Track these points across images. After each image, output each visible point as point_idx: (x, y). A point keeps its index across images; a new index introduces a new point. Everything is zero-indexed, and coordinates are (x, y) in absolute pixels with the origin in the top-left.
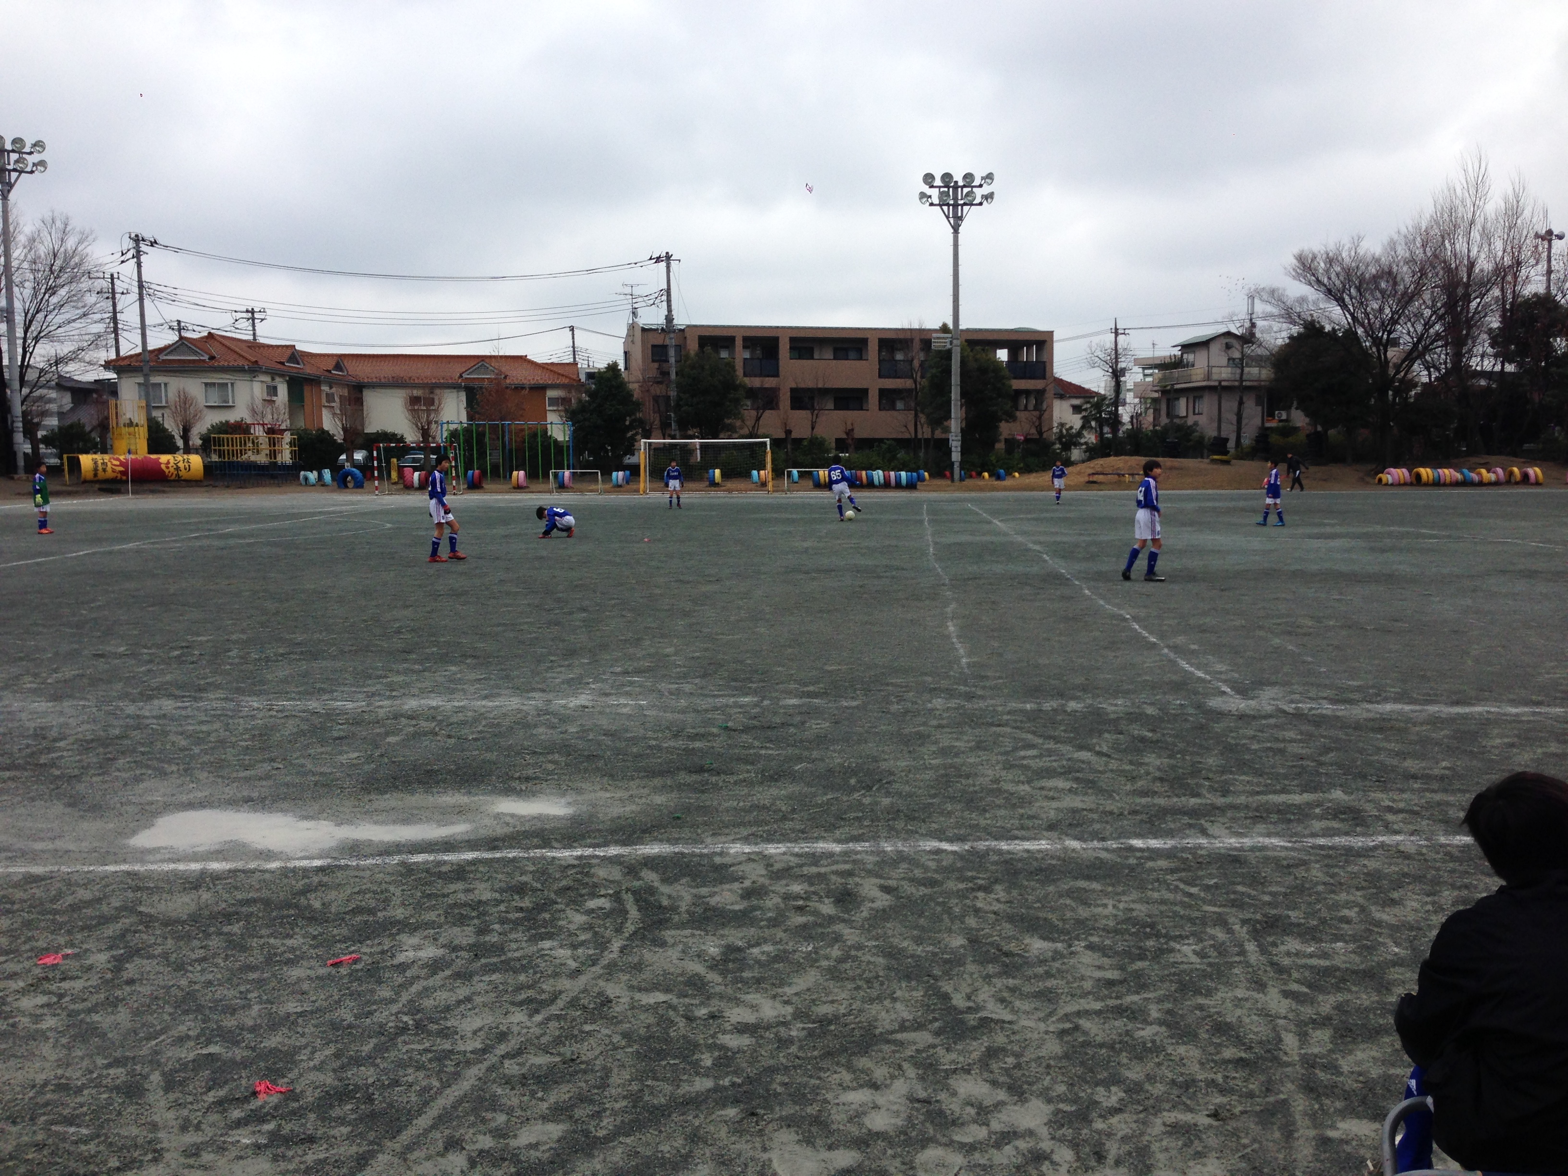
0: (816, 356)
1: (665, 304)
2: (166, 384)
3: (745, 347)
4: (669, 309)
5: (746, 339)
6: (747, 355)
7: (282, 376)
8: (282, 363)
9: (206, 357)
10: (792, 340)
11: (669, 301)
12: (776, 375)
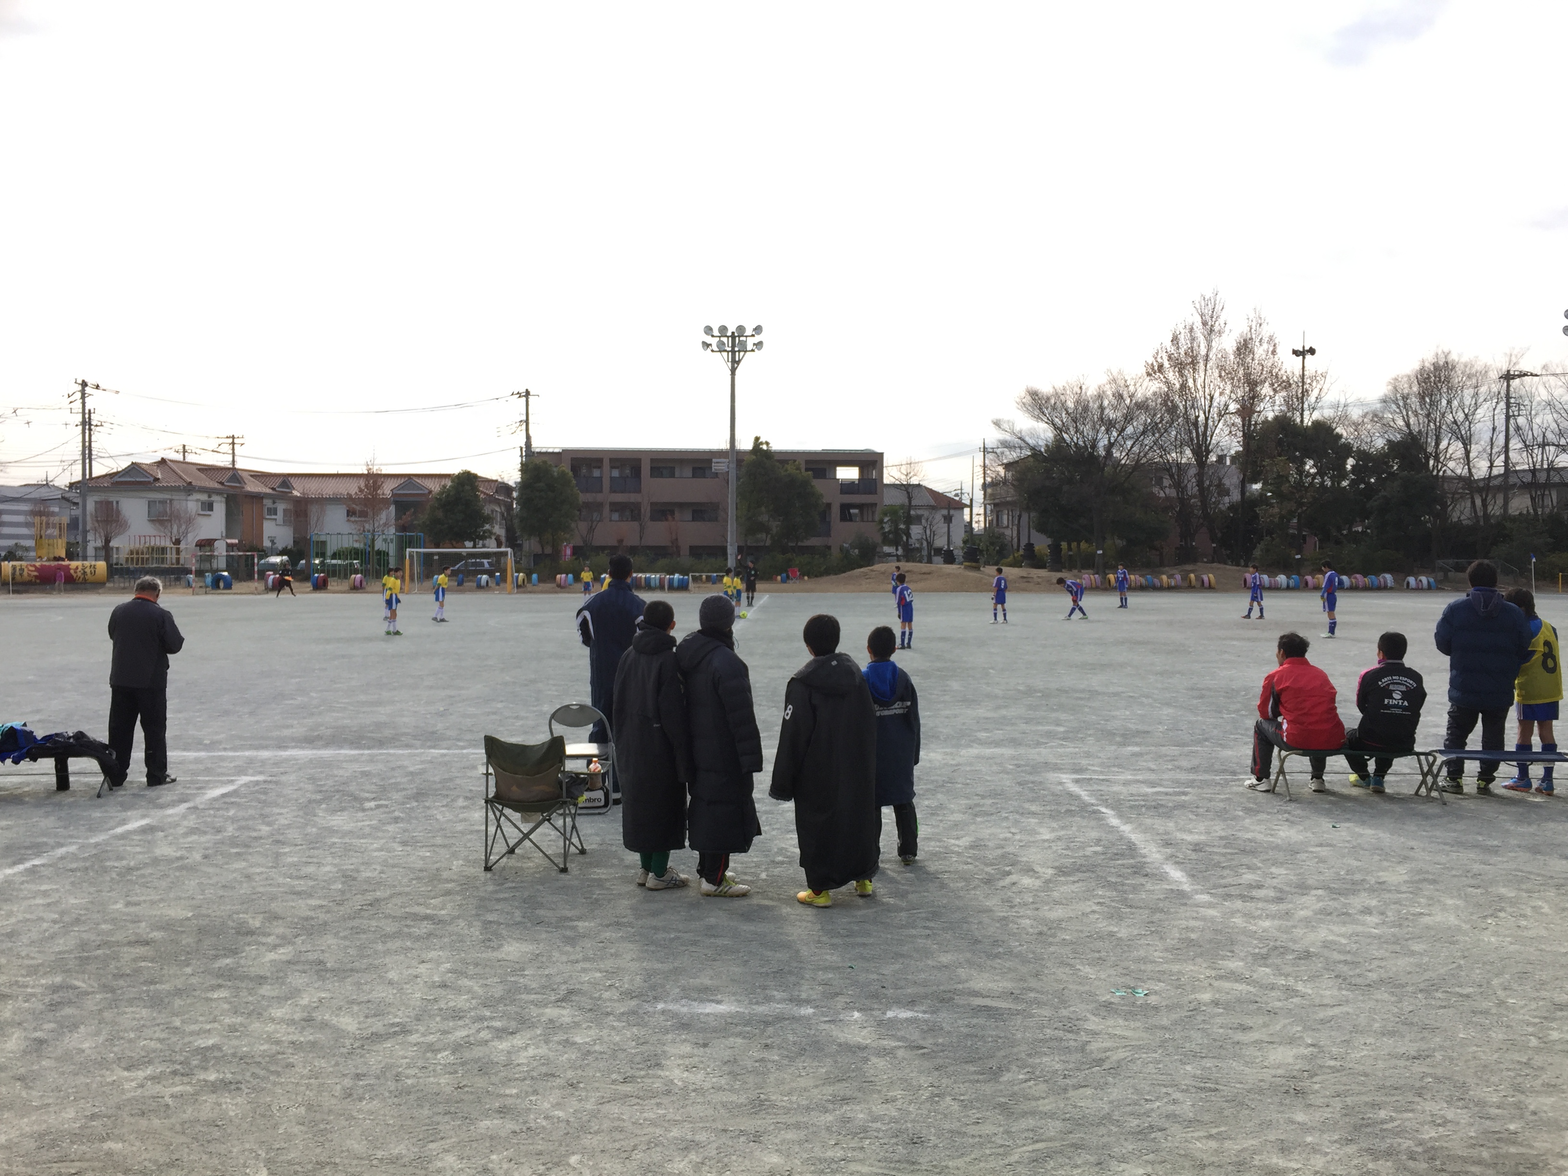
0: (677, 474)
1: (524, 431)
2: (117, 502)
3: (612, 467)
5: (609, 460)
6: (616, 473)
7: (219, 494)
8: (221, 483)
9: (151, 479)
10: (652, 460)
11: (527, 429)
12: (638, 490)
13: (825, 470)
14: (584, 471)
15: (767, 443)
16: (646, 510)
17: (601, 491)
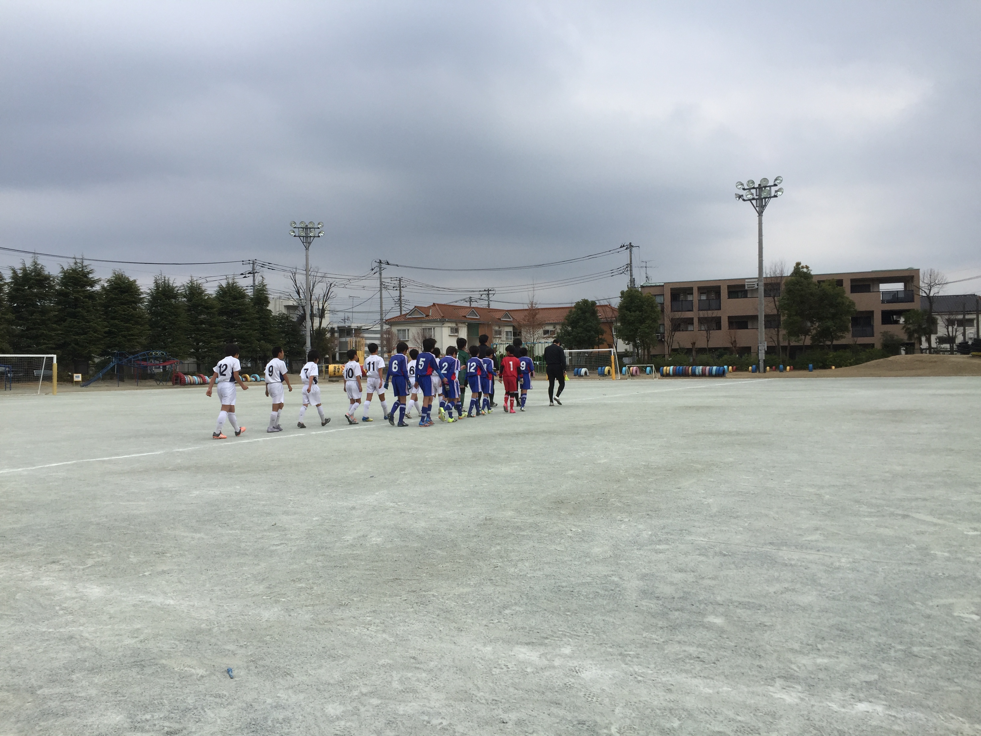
0: (749, 295)
1: (629, 272)
2: (408, 330)
4: (631, 276)
5: (699, 288)
6: (704, 297)
7: (464, 323)
8: (465, 317)
9: (425, 315)
10: (729, 287)
11: (631, 270)
12: (719, 309)
13: (869, 286)
14: (682, 297)
15: (807, 267)
16: (725, 323)
17: (692, 310)
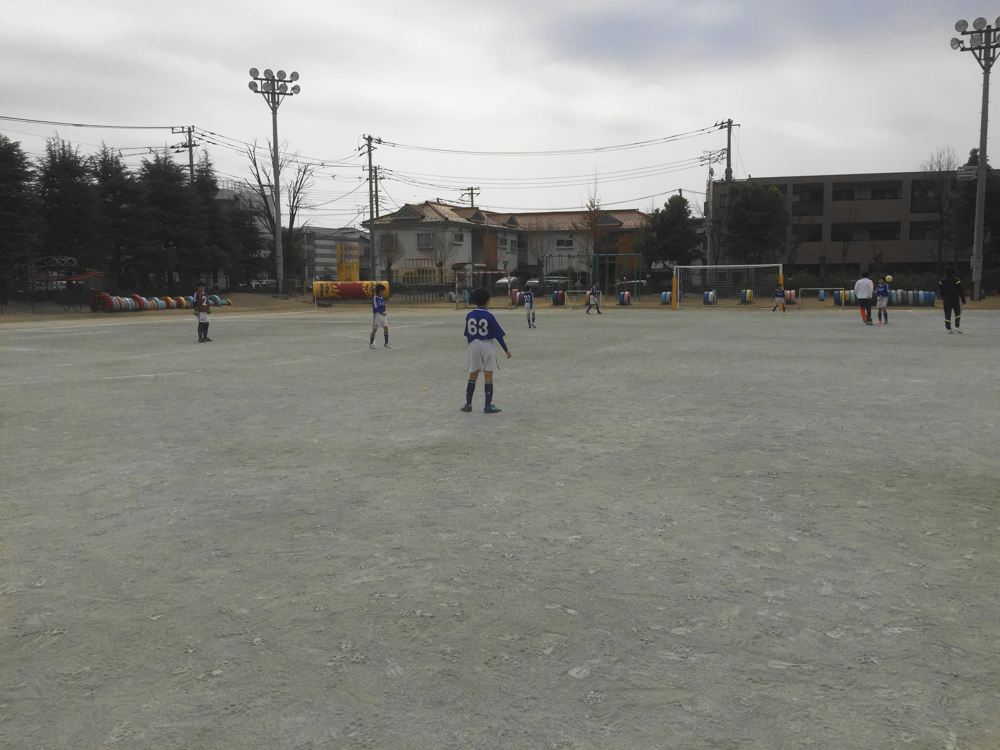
0: (857, 197)
2: (396, 236)
3: (795, 193)
4: (729, 164)
5: (795, 186)
6: (797, 198)
8: (469, 220)
9: (419, 217)
10: (834, 184)
11: (728, 157)
12: (820, 213)
